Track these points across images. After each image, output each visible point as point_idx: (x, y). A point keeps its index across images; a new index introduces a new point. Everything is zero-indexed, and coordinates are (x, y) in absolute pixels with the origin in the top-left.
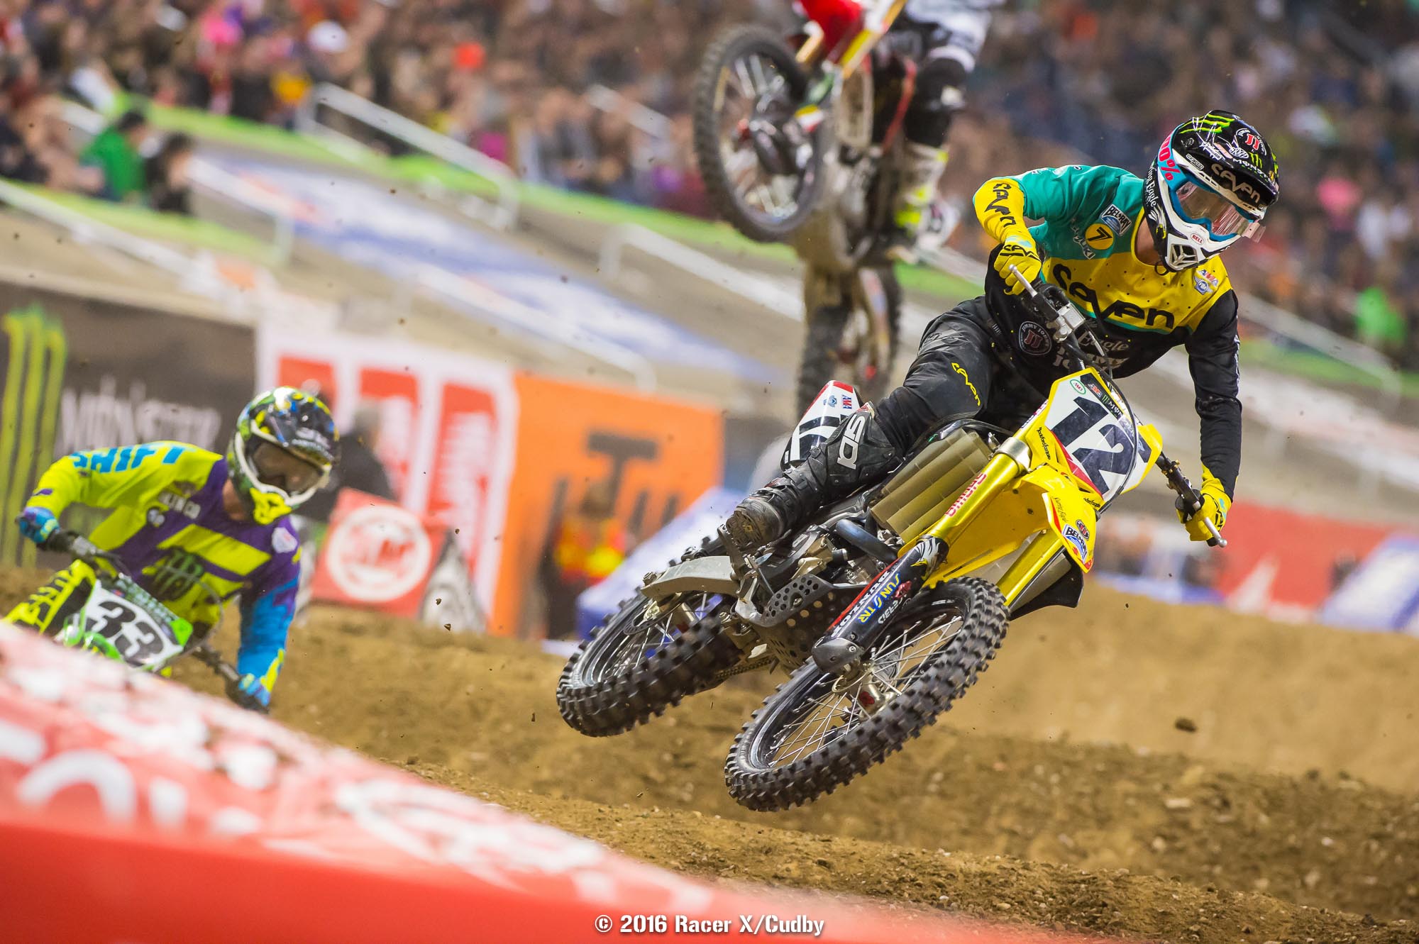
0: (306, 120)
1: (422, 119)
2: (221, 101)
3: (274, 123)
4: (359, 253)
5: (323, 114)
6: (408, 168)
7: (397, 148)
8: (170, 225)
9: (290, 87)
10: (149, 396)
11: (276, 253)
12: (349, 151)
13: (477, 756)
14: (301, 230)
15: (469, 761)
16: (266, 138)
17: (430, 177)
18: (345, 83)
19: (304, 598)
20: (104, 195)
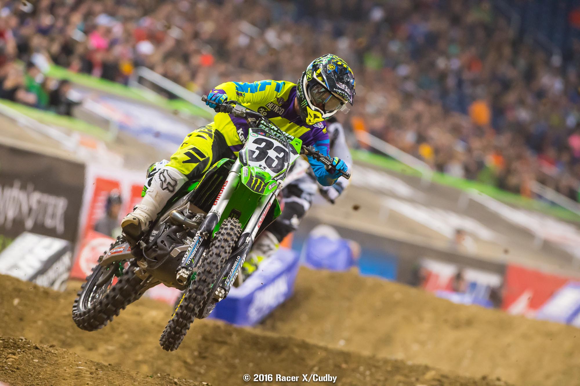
0: (133, 82)
1: (183, 85)
2: (97, 71)
3: (120, 82)
4: (148, 139)
5: (141, 80)
6: (176, 105)
7: (171, 96)
8: (63, 122)
9: (126, 67)
10: (36, 189)
11: (110, 136)
12: (151, 96)
14: (122, 127)
16: (116, 89)
17: (184, 109)
18: (152, 68)
19: (65, 276)
20: (36, 106)
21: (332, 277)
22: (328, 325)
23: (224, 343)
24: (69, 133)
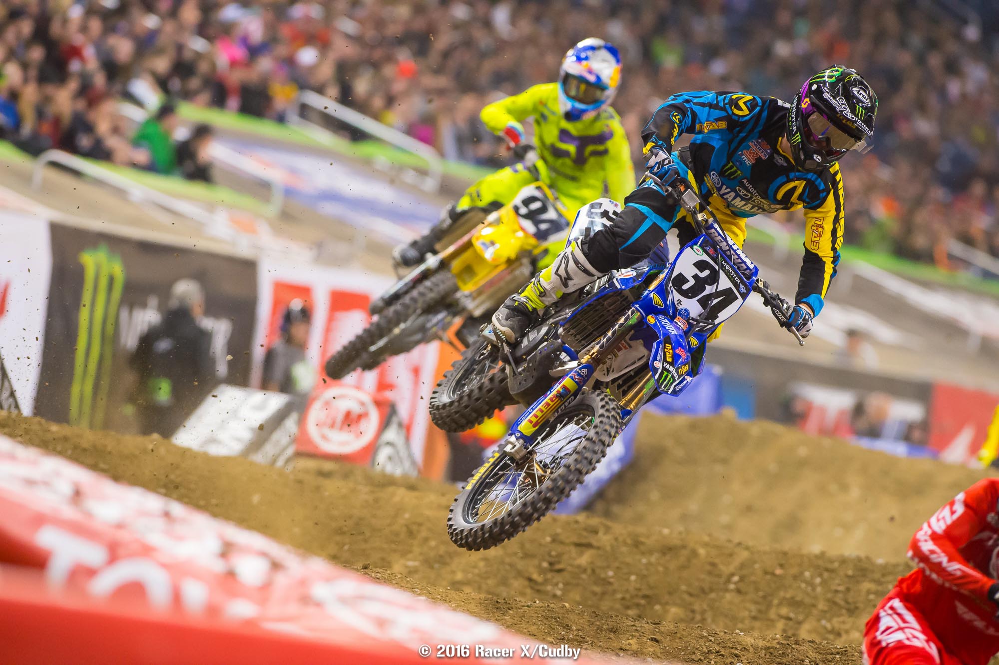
0: (293, 116)
1: (376, 116)
2: (233, 102)
4: (329, 209)
5: (304, 111)
6: (365, 149)
7: (357, 135)
8: (197, 189)
11: (272, 210)
12: (323, 137)
13: (411, 563)
14: (289, 192)
15: (406, 567)
16: (265, 128)
17: (381, 156)
18: (320, 90)
19: (290, 451)
20: (151, 168)
21: (693, 427)
22: (693, 506)
23: (589, 546)
24: (211, 207)
